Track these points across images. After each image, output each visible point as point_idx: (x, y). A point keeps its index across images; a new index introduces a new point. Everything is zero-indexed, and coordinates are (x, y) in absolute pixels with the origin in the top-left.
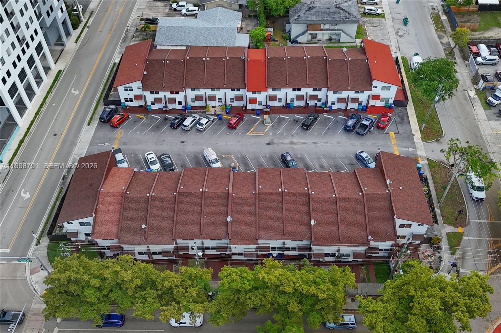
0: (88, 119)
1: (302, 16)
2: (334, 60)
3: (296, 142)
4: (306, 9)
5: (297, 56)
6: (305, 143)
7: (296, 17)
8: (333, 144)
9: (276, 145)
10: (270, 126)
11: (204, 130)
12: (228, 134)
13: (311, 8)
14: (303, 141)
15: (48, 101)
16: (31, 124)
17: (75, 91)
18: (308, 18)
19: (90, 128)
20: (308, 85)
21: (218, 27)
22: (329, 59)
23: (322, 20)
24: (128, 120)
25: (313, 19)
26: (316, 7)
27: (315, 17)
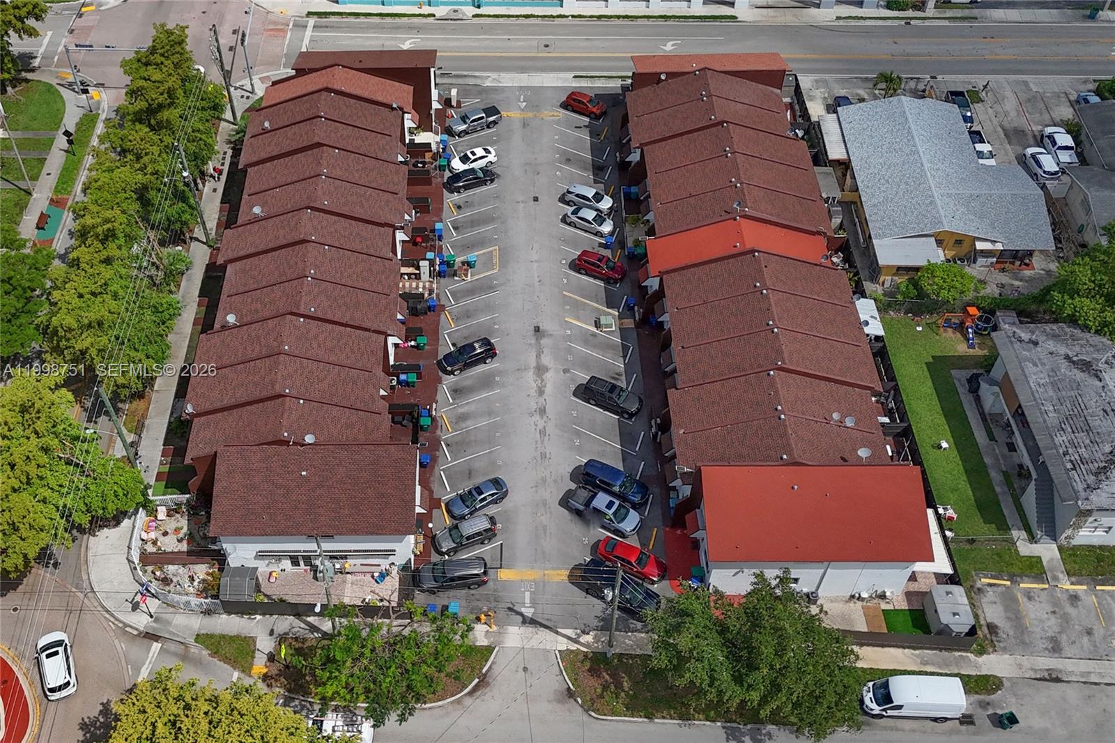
0: (583, 74)
1: (1039, 349)
2: (772, 383)
3: (544, 377)
4: (1077, 356)
5: (774, 309)
6: (541, 392)
7: (1025, 336)
8: (539, 445)
9: (533, 342)
10: (594, 329)
11: (569, 224)
12: (564, 262)
13: (1085, 366)
14: (549, 389)
15: (640, 21)
16: (573, 16)
17: (672, 46)
18: (1035, 365)
19: (566, 80)
20: (683, 347)
21: (936, 195)
22: (772, 373)
23: (1035, 400)
24: (591, 119)
25: (1034, 377)
26: (1100, 380)
27: (1042, 381)
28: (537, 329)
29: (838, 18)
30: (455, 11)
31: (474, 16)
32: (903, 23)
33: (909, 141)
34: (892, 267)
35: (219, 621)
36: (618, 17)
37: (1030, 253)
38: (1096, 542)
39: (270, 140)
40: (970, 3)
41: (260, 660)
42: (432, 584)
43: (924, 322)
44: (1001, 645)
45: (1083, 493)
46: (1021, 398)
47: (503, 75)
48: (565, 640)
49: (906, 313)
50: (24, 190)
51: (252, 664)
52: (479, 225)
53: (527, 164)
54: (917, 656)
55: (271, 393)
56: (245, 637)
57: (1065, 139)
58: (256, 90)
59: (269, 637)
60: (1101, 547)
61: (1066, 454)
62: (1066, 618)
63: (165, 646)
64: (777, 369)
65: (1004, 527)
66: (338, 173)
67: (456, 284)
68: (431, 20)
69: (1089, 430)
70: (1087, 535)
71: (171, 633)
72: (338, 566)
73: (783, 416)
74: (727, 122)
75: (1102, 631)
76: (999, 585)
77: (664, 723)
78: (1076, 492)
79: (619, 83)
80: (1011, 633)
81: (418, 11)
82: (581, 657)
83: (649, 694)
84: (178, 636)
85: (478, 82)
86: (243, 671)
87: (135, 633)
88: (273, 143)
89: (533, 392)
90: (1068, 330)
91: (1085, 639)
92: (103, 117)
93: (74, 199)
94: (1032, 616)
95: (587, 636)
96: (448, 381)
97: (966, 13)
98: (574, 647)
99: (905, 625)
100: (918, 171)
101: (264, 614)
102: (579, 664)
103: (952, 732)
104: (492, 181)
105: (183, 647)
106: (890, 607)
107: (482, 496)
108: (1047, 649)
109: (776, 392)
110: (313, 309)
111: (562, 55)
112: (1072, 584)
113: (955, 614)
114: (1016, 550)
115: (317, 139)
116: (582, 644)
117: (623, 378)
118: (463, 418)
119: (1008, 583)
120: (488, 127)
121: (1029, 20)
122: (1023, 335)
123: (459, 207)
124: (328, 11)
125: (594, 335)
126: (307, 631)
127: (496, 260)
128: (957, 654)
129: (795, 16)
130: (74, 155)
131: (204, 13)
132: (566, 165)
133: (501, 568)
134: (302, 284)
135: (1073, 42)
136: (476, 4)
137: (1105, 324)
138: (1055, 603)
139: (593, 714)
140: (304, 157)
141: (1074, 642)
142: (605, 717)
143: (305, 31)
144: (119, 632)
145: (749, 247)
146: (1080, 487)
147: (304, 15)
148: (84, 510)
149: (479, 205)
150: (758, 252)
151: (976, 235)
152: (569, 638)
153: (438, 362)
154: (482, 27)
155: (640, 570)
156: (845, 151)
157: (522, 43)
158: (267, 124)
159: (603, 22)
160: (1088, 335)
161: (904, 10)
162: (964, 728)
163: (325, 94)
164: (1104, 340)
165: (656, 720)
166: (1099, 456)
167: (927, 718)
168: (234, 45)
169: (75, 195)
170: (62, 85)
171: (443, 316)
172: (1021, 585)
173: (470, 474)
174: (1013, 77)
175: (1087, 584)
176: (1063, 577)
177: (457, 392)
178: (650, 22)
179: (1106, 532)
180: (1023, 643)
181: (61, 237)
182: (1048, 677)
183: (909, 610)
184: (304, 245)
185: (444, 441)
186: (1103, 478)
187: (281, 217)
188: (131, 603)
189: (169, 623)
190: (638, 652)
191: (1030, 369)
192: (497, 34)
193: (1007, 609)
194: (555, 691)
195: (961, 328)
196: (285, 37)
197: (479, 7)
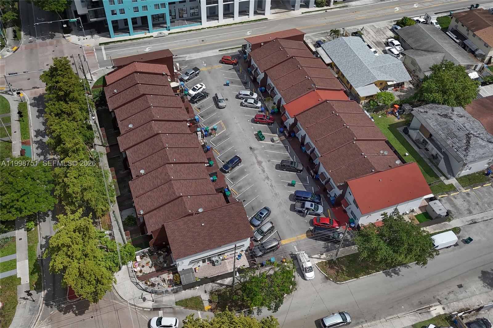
0: (222, 49)
1: (429, 114)
2: (356, 146)
3: (262, 165)
4: (441, 113)
5: (343, 120)
6: (264, 171)
7: (422, 110)
8: (272, 191)
9: (252, 153)
10: (272, 143)
11: (244, 106)
12: (249, 121)
13: (446, 116)
14: (266, 169)
15: (233, 26)
16: (207, 28)
17: (250, 33)
18: (430, 119)
19: (216, 52)
20: (316, 141)
21: (369, 69)
22: (354, 142)
23: (435, 131)
24: (233, 65)
25: (431, 124)
26: (452, 119)
27: (435, 124)
28: (251, 148)
29: (303, 13)
30: (160, 33)
31: (168, 34)
32: (324, 11)
33: (351, 52)
34: (364, 97)
35: (182, 294)
36: (225, 25)
37: (403, 83)
38: (466, 174)
39: (119, 97)
40: (343, 1)
41: (206, 304)
42: (261, 253)
43: (380, 114)
44: (454, 216)
45: (464, 158)
46: (430, 131)
47: (191, 55)
48: (316, 259)
49: (373, 112)
50: (7, 141)
51: (204, 306)
52: (210, 114)
53: (217, 87)
54: (432, 228)
55: (175, 197)
56: (196, 297)
57: (396, 42)
58: (93, 79)
59: (205, 294)
60: (468, 175)
61: (453, 146)
62: (468, 202)
63: (164, 311)
64: (356, 140)
65: (437, 177)
66: (156, 104)
67: (212, 138)
68: (152, 38)
69: (456, 137)
70: (465, 172)
71: (164, 305)
72: (221, 258)
73: (366, 157)
74: (294, 56)
75: (481, 203)
76: (444, 197)
77: (364, 278)
78: (462, 158)
79: (237, 50)
80: (455, 211)
81: (145, 36)
82: (324, 264)
83: (354, 269)
84: (168, 305)
85: (183, 59)
86: (202, 310)
87: (149, 310)
88: (121, 98)
89: (261, 172)
90: (434, 105)
91: (477, 207)
92: (29, 103)
93: (32, 140)
94: (459, 204)
95: (323, 256)
96: (227, 176)
97: (343, 5)
98: (320, 261)
99: (423, 218)
100: (359, 62)
101: (199, 286)
102: (325, 266)
103: (454, 250)
104: (208, 96)
105: (172, 309)
106: (416, 214)
107: (264, 215)
108: (468, 213)
109: (359, 148)
110: (175, 160)
111: (210, 43)
112: (465, 190)
113: (440, 210)
114: (444, 183)
115: (142, 93)
116: (323, 259)
117: (291, 158)
118: (239, 188)
119: (447, 195)
120: (196, 76)
121: (364, 4)
122: (421, 110)
123: (199, 109)
124: (108, 41)
125: (273, 145)
126: (219, 287)
127: (223, 126)
128: (443, 223)
129: (287, 15)
130: (23, 121)
131: (53, 51)
132: (232, 84)
133: (281, 240)
134: (166, 151)
135: (381, 9)
136: (168, 29)
137: (445, 101)
138: (463, 198)
139: (338, 283)
140: (139, 101)
141: (474, 209)
142: (343, 283)
143: (102, 51)
144: (142, 312)
145: (324, 99)
146: (462, 156)
147: (98, 45)
148: (115, 266)
149: (207, 106)
150: (328, 100)
151: (387, 80)
152: (317, 258)
153: (220, 169)
154: (174, 38)
155: (332, 226)
156: (330, 60)
157: (192, 41)
158: (115, 91)
159: (219, 28)
160: (440, 106)
161: (323, 7)
162: (456, 247)
163: (135, 74)
164: (446, 106)
165: (360, 278)
166: (463, 144)
167: (444, 248)
168: (74, 62)
169: (32, 138)
170: (2, 93)
171: (213, 152)
172: (451, 195)
173: (253, 208)
174: (368, 24)
175: (469, 189)
176: (461, 188)
177: (232, 179)
178: (237, 25)
179: (470, 170)
180: (460, 213)
181: (34, 157)
182: (472, 222)
183: (423, 213)
184: (158, 136)
185: (237, 198)
186: (468, 151)
187: (142, 127)
188: (142, 298)
189: (162, 301)
190: (343, 255)
191: (429, 121)
192: (181, 40)
193: (450, 204)
194: (321, 279)
195: (393, 113)
196: (94, 55)
197: (169, 30)
